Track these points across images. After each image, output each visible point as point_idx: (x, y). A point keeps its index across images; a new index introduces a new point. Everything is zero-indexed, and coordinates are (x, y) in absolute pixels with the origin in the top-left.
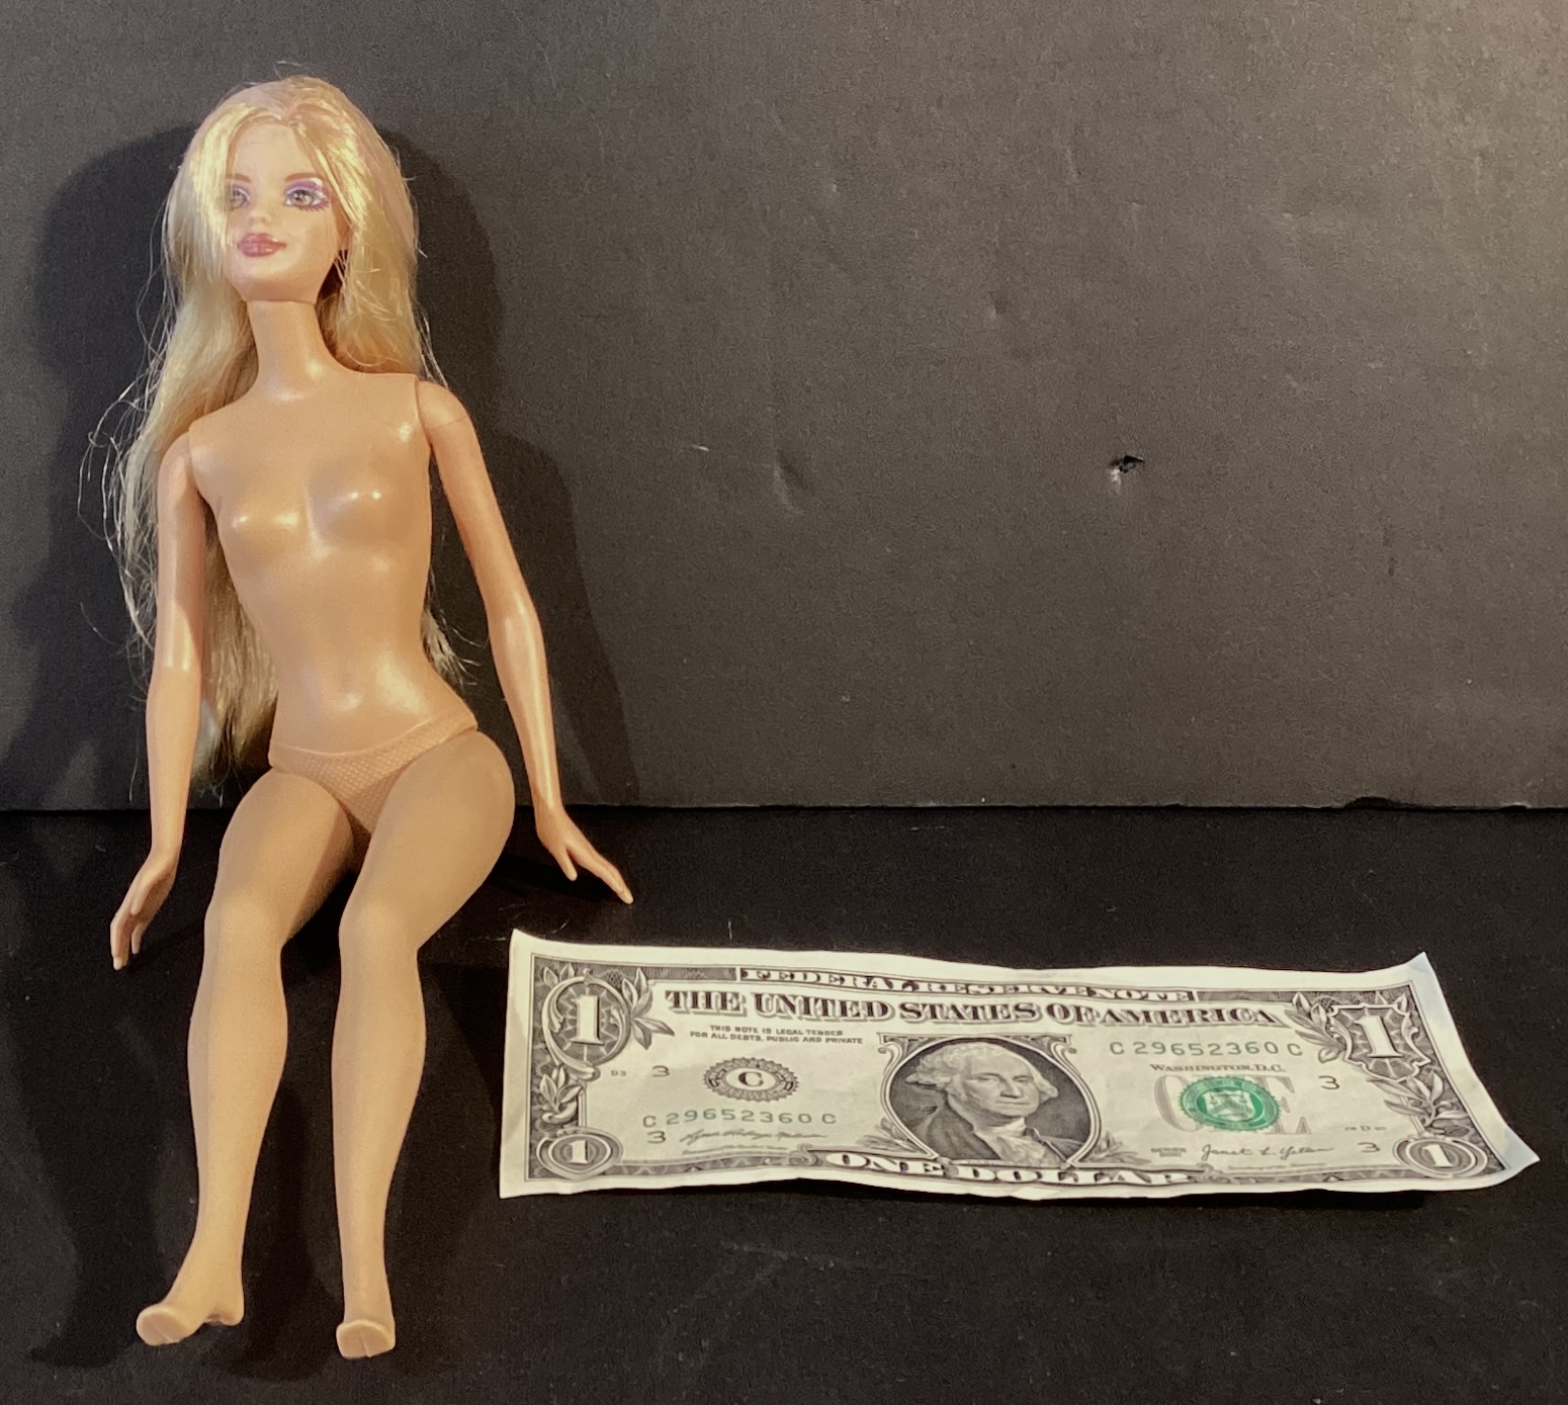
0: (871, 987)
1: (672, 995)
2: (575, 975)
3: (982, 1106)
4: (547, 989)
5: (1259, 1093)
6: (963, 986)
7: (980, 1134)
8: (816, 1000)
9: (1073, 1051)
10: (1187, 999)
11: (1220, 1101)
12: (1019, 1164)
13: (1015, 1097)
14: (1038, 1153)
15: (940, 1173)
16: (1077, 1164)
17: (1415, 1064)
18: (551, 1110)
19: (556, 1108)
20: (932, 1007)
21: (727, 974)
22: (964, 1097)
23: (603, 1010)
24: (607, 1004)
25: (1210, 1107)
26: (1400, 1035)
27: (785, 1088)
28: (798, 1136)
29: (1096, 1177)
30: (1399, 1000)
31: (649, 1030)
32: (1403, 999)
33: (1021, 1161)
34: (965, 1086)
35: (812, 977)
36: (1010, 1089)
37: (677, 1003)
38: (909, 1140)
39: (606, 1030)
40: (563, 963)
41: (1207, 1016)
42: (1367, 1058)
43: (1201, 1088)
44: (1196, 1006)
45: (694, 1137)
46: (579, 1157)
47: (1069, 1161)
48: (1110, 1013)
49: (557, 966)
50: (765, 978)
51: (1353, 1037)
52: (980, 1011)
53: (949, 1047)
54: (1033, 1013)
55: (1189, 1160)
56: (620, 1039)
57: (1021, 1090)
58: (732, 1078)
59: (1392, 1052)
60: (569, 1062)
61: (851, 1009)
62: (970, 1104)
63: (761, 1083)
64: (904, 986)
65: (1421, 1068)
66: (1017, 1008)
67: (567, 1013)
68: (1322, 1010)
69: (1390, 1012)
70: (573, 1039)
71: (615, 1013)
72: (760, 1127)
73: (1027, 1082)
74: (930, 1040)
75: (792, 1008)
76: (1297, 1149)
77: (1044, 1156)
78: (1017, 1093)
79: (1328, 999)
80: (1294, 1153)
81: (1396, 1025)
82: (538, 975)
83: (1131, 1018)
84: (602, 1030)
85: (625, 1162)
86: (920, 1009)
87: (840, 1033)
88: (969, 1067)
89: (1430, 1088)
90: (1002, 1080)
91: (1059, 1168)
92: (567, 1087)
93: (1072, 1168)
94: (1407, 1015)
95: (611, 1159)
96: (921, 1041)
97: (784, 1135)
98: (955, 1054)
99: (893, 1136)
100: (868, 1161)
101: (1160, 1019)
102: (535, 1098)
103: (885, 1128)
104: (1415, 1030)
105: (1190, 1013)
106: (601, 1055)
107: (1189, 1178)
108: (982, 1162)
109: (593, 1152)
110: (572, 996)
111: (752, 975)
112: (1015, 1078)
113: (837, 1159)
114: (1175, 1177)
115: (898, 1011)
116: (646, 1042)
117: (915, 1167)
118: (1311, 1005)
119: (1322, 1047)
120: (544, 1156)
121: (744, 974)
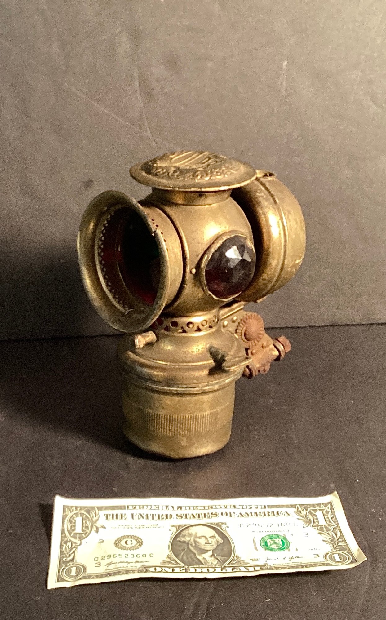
0: (167, 509)
1: (106, 516)
2: (76, 510)
3: (199, 546)
4: (67, 516)
5: (284, 539)
6: (196, 507)
7: (198, 557)
8: (150, 515)
9: (228, 527)
10: (264, 508)
11: (272, 542)
12: (209, 566)
13: (210, 544)
14: (215, 562)
15: (184, 571)
16: (227, 565)
17: (332, 527)
18: (66, 557)
19: (68, 556)
20: (186, 515)
21: (123, 508)
22: (194, 544)
23: (84, 522)
24: (85, 520)
25: (269, 544)
26: (328, 518)
27: (139, 545)
28: (142, 562)
29: (232, 570)
30: (328, 506)
31: (98, 527)
32: (329, 506)
33: (210, 565)
34: (195, 541)
35: (149, 507)
36: (208, 541)
37: (107, 518)
38: (175, 561)
39: (85, 528)
40: (72, 507)
41: (269, 514)
42: (317, 526)
43: (266, 538)
44: (266, 510)
45: (109, 564)
46: (73, 573)
47: (225, 565)
48: (240, 514)
49: (70, 507)
50: (135, 508)
51: (314, 519)
52: (201, 515)
53: (191, 528)
54: (217, 515)
55: (261, 563)
56: (88, 531)
57: (212, 542)
58: (123, 543)
59: (326, 524)
60: (73, 540)
61: (161, 517)
62: (196, 547)
63: (132, 544)
64: (178, 508)
65: (334, 528)
66: (212, 514)
67: (73, 523)
68: (305, 510)
69: (325, 510)
70: (74, 532)
71: (88, 522)
72: (129, 559)
73: (214, 538)
74: (185, 525)
75: (143, 517)
76: (294, 557)
77: (217, 563)
78: (210, 542)
79: (306, 507)
80: (293, 558)
81: (326, 514)
82: (64, 511)
83: (246, 515)
84: (84, 528)
85: (87, 574)
86: (182, 515)
87: (157, 525)
88: (196, 534)
89: (336, 535)
90: (206, 538)
91: (221, 567)
92: (72, 548)
93: (225, 567)
94: (330, 511)
95: (83, 574)
96: (182, 526)
97: (137, 562)
98: (192, 530)
99: (171, 560)
100: (162, 569)
101: (255, 514)
102: (61, 553)
103: (168, 557)
104: (332, 516)
105: (264, 513)
106: (83, 536)
107: (261, 568)
108: (198, 566)
109: (78, 572)
110: (74, 518)
111: (131, 507)
112: (210, 537)
113: (152, 569)
114: (257, 568)
115: (176, 516)
116: (97, 531)
117: (177, 570)
118: (301, 509)
119: (304, 523)
120: (63, 573)
121: (128, 507)
